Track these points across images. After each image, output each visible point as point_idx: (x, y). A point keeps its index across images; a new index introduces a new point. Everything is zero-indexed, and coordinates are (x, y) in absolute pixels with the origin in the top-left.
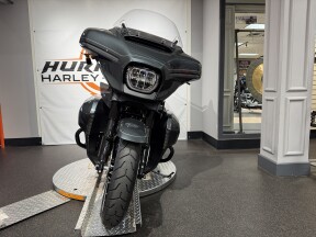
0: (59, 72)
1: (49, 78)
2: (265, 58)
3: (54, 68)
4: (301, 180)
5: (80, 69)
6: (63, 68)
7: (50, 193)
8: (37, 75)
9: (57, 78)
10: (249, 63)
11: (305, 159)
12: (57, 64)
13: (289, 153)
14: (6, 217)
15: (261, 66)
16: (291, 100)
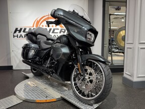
0: (22, 33)
1: (17, 36)
6: (24, 31)
8: (11, 35)
9: (21, 36)
10: (113, 31)
13: (140, 76)
15: (121, 32)
16: (141, 48)
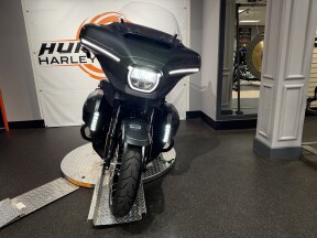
0: (56, 54)
1: (47, 61)
2: (265, 35)
3: (51, 50)
4: (292, 163)
5: (77, 51)
6: (60, 50)
7: (60, 180)
8: (34, 58)
9: (54, 60)
10: (250, 30)
11: (298, 144)
12: (53, 45)
13: (283, 138)
14: (24, 206)
15: (262, 43)
16: (288, 89)
